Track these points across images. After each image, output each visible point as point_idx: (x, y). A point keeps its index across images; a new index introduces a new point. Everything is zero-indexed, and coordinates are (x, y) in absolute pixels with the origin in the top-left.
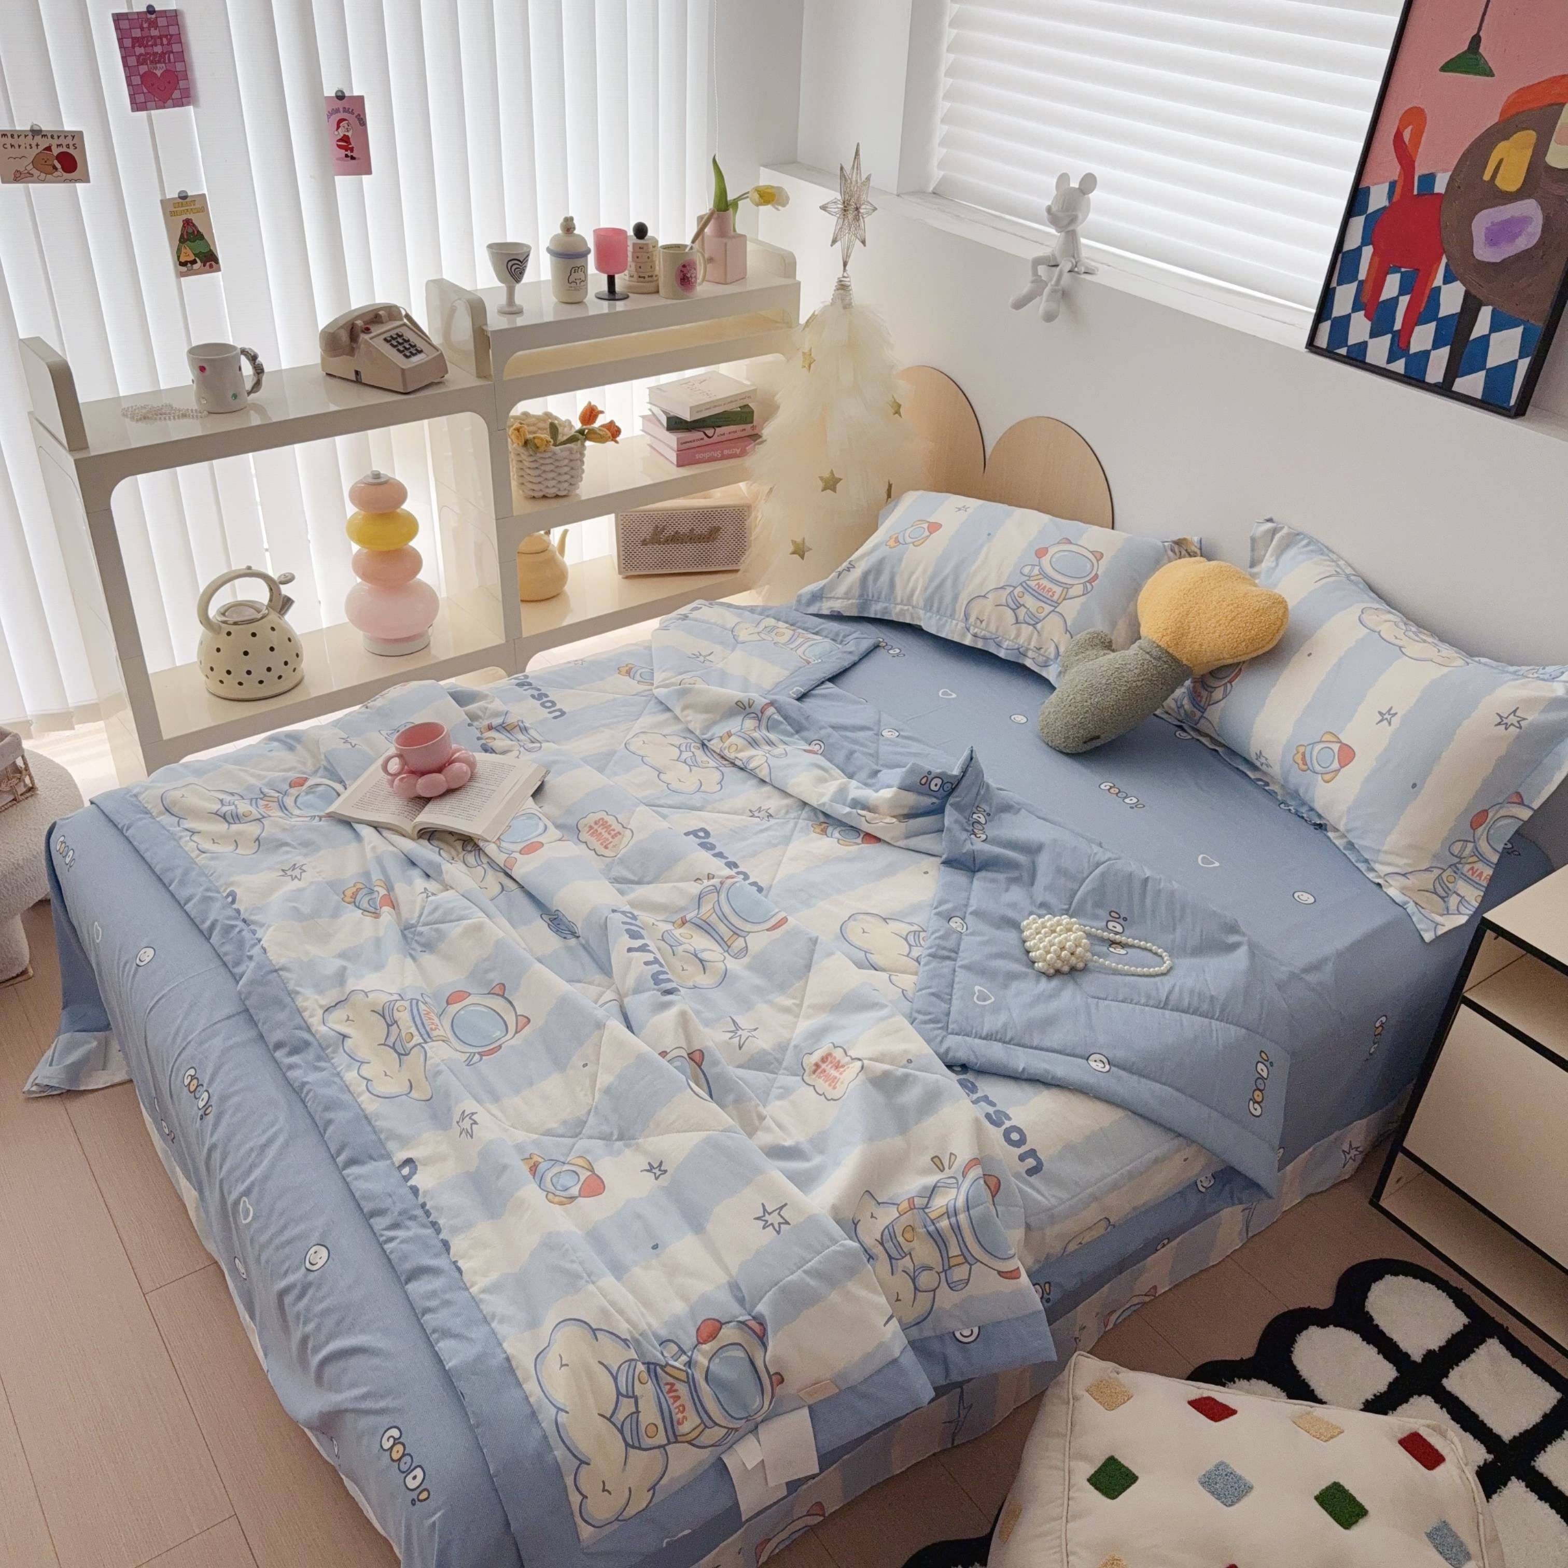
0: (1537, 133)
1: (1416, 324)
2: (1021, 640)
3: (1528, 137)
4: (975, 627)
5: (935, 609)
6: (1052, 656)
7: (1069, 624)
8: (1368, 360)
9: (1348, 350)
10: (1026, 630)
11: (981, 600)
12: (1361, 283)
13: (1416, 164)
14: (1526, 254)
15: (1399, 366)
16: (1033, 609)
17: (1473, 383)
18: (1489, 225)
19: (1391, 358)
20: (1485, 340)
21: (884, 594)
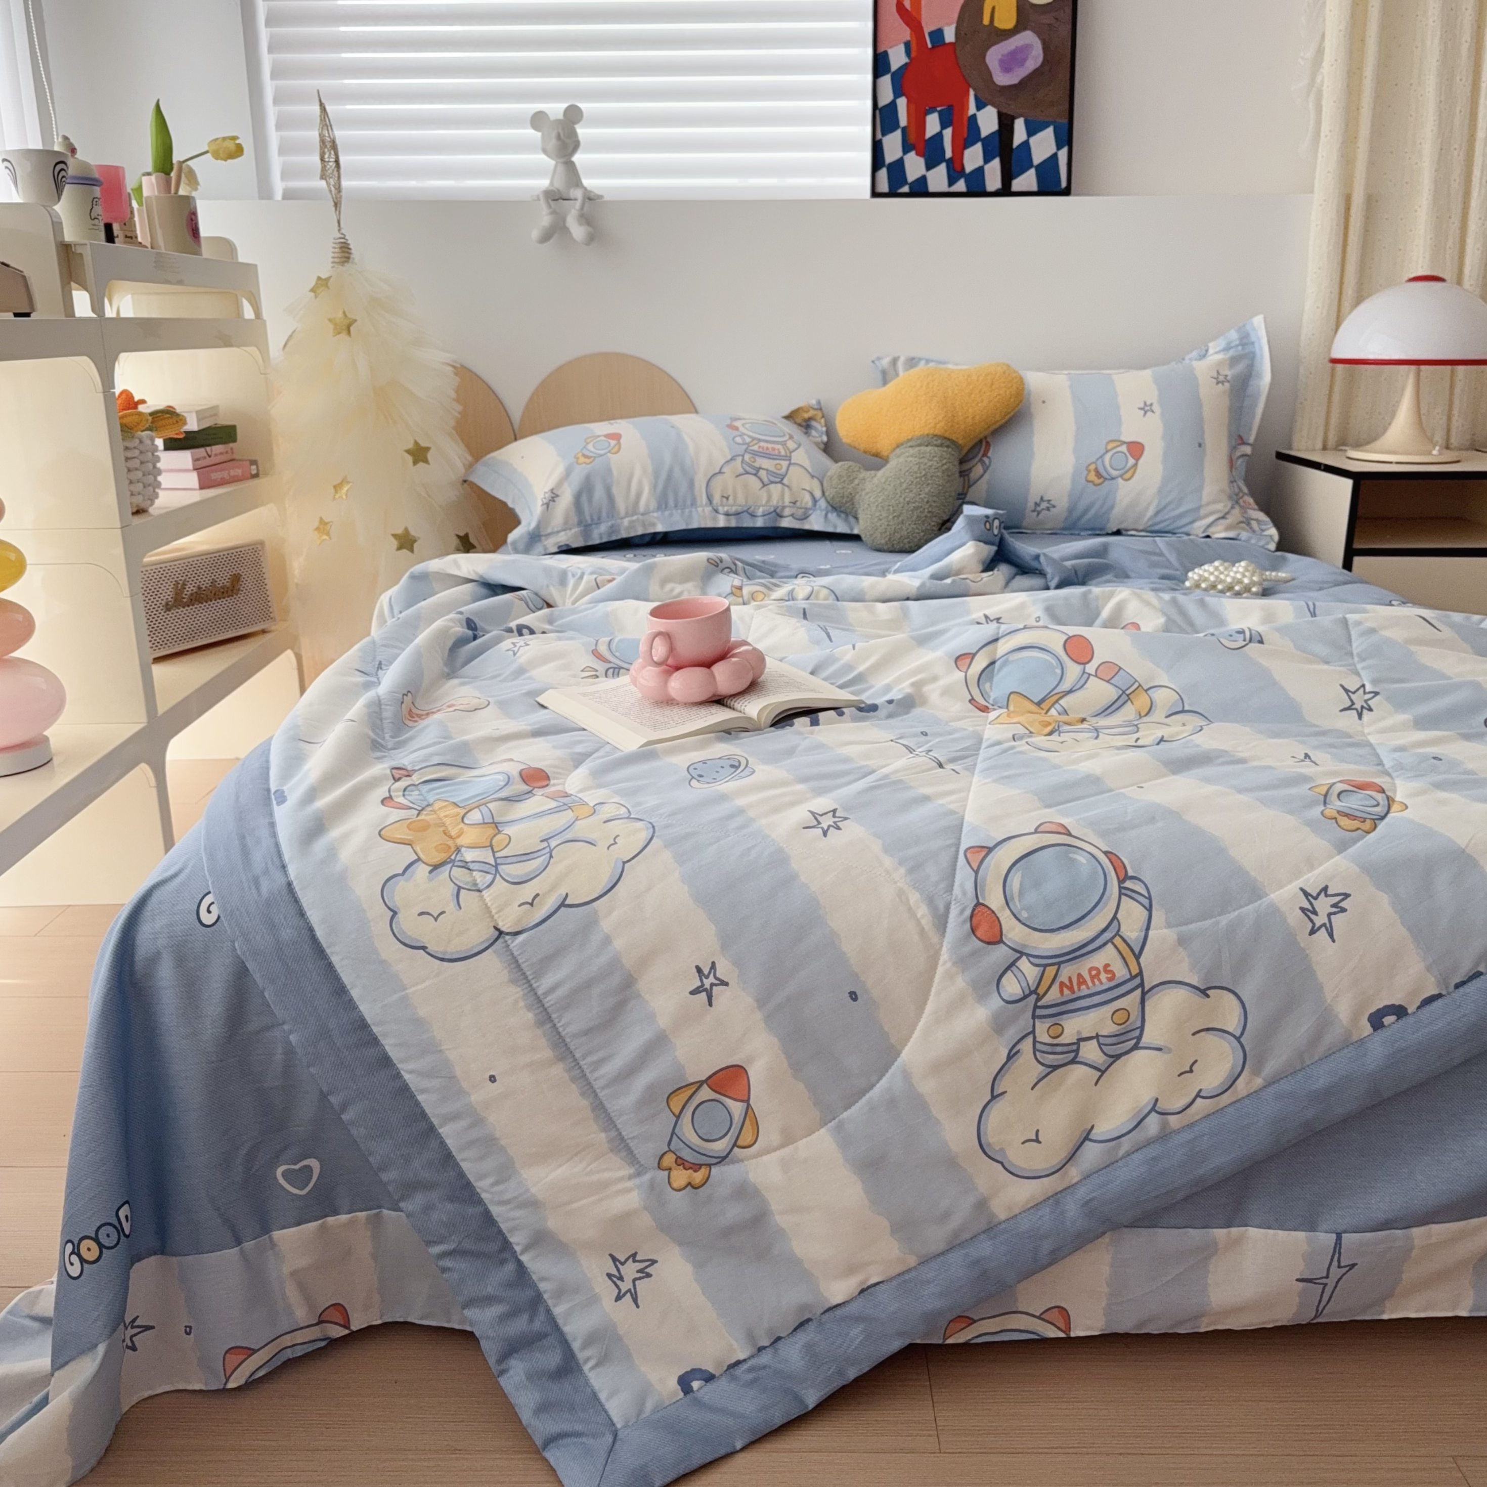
1: (966, 147)
2: (774, 502)
4: (723, 506)
5: (671, 503)
6: (810, 504)
7: (810, 470)
8: (932, 188)
9: (910, 188)
10: (776, 489)
11: (719, 477)
12: (904, 130)
13: (923, 24)
14: (1037, 72)
15: (961, 186)
16: (772, 469)
17: (1027, 180)
18: (1000, 57)
19: (951, 182)
20: (1026, 145)
21: (604, 514)
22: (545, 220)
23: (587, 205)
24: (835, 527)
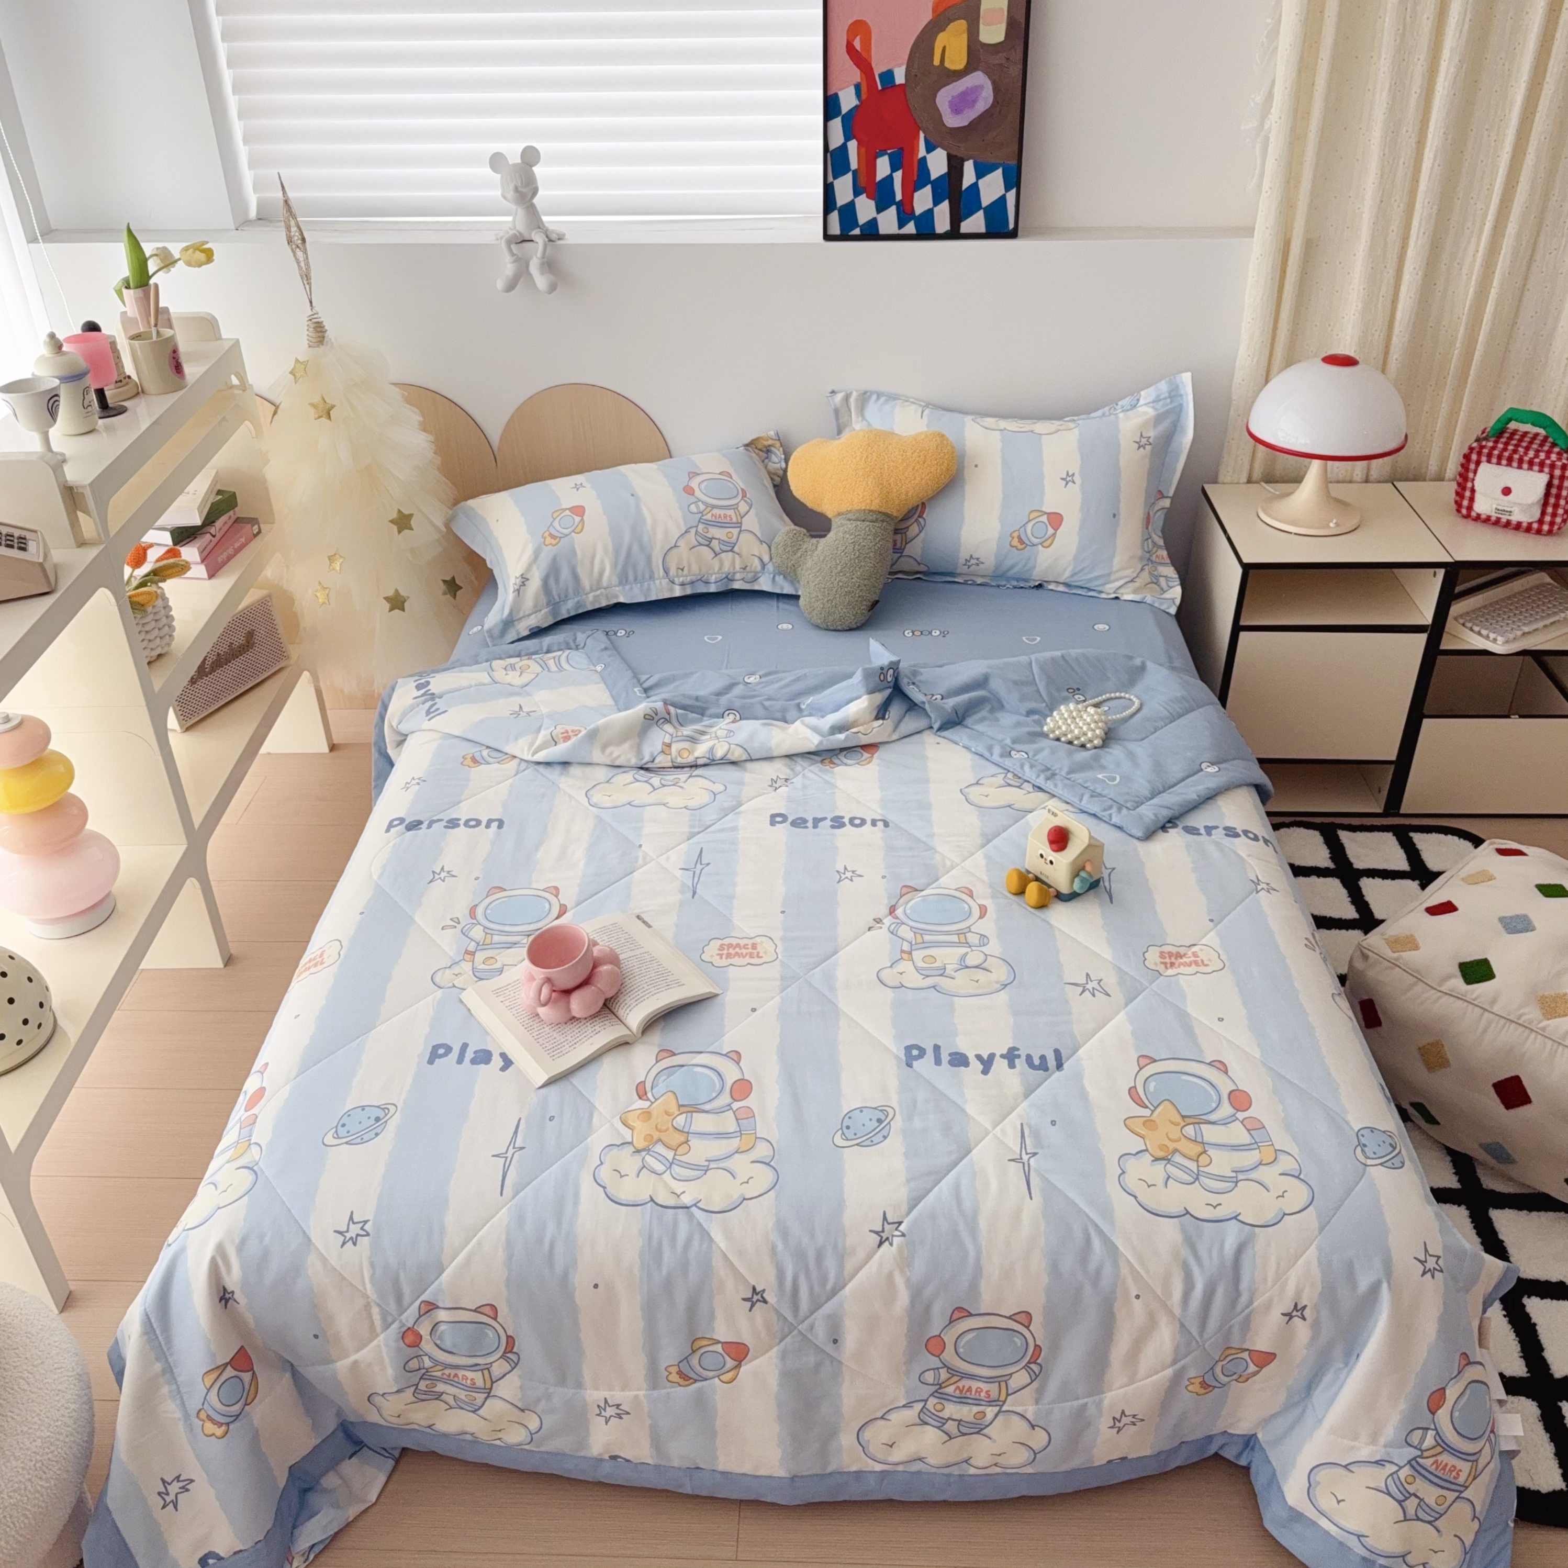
0: (967, 22)
1: (916, 189)
2: (726, 568)
3: (960, 26)
4: (678, 576)
5: (631, 578)
6: (759, 568)
7: (759, 535)
8: (883, 230)
9: (861, 230)
10: (727, 558)
11: (675, 551)
13: (873, 66)
14: (987, 114)
15: (910, 228)
16: (724, 538)
17: (975, 222)
18: (950, 98)
19: (901, 224)
20: (975, 187)
21: (570, 590)
22: (509, 268)
23: (548, 250)
24: (782, 588)
